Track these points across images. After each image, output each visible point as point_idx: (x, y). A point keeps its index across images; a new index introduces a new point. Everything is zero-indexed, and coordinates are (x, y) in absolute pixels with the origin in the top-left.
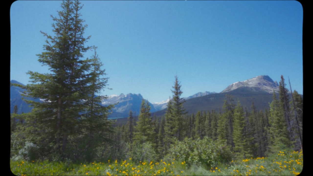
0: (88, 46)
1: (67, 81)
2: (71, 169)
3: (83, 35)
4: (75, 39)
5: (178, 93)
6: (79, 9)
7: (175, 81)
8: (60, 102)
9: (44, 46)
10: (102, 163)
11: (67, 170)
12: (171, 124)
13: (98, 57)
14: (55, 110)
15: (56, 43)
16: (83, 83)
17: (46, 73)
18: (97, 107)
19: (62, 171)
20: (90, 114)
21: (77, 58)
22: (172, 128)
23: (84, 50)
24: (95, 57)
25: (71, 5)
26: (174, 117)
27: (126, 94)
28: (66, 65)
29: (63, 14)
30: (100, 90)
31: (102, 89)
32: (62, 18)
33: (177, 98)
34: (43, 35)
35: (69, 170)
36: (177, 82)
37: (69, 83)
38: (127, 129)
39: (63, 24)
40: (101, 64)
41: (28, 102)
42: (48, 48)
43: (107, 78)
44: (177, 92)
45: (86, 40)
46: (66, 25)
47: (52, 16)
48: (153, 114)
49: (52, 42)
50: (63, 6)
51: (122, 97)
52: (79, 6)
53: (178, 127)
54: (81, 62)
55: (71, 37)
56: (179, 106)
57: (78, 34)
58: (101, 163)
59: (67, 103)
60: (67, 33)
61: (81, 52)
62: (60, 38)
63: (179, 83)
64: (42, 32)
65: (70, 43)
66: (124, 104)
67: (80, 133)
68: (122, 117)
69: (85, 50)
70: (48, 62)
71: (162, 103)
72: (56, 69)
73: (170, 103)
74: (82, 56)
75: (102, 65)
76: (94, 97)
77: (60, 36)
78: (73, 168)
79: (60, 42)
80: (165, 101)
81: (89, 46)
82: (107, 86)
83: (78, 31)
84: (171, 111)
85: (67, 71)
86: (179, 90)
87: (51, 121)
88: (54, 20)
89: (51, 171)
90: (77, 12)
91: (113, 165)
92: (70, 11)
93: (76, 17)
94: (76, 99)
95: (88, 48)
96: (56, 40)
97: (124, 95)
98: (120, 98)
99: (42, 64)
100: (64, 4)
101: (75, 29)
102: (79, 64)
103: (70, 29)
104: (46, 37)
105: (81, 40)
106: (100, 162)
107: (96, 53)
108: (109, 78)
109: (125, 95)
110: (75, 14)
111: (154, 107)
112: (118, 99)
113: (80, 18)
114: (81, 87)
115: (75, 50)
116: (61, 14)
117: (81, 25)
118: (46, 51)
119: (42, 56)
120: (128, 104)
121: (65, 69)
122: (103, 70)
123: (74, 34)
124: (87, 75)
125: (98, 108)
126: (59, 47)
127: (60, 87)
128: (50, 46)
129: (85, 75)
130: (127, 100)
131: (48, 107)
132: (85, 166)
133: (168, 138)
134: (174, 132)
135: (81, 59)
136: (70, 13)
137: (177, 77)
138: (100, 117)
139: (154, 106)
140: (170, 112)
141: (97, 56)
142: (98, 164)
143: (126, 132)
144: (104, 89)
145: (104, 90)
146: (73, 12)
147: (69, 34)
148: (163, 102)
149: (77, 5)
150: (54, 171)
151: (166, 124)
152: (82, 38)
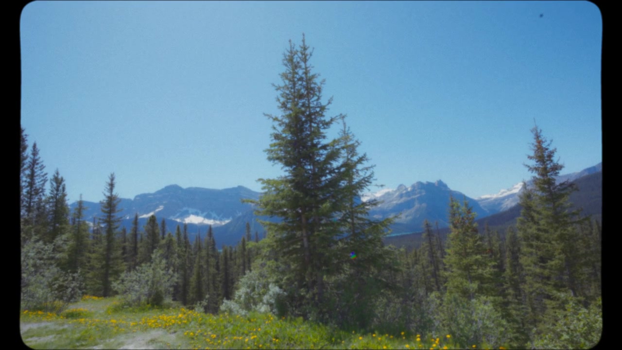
0: (331, 117)
1: (309, 184)
2: (339, 340)
3: (320, 101)
4: (310, 111)
5: (548, 169)
6: (307, 58)
7: (534, 141)
8: (304, 220)
9: (271, 135)
10: (389, 335)
11: (332, 341)
12: (539, 250)
13: (349, 132)
14: (298, 234)
15: (285, 125)
16: (333, 183)
17: (279, 176)
18: (362, 224)
19: (325, 341)
20: (352, 237)
21: (317, 142)
22: (543, 260)
23: (325, 126)
24: (344, 132)
25: (296, 56)
26: (546, 231)
27: (409, 186)
28: (304, 158)
29: (288, 76)
30: (362, 190)
31: (365, 188)
32: (287, 82)
33: (550, 182)
34: (267, 117)
35: (336, 340)
36: (540, 142)
37: (312, 186)
38: (425, 259)
39: (290, 92)
40: (356, 144)
41: (264, 224)
42: (277, 137)
43: (372, 167)
44: (545, 169)
45: (327, 107)
46: (294, 92)
47: (273, 85)
48: (481, 222)
49: (280, 125)
50: (286, 62)
51: (403, 192)
52: (308, 52)
53: (563, 256)
54: (324, 147)
55: (303, 109)
56: (557, 203)
57: (313, 102)
58: (387, 335)
59: (314, 220)
60: (297, 104)
61: (322, 131)
62: (289, 116)
63: (549, 145)
64: (266, 114)
65: (304, 119)
66: (408, 205)
67: (342, 271)
68: (409, 233)
69: (327, 124)
70: (279, 159)
71: (501, 195)
72: (291, 167)
73: (527, 196)
74: (324, 137)
75: (359, 144)
76: (354, 206)
77: (288, 112)
78: (341, 339)
79: (290, 122)
80: (509, 190)
81: (333, 117)
82: (374, 182)
83: (312, 96)
84: (532, 218)
85: (306, 167)
86: (552, 161)
87: (295, 251)
88: (277, 89)
89: (309, 338)
90: (306, 65)
91: (412, 343)
92: (295, 66)
93: (306, 73)
94: (327, 215)
95: (332, 120)
96: (284, 120)
97: (405, 187)
98: (397, 194)
99: (273, 164)
100: (287, 59)
101: (308, 93)
102: (321, 151)
103: (301, 96)
104: (271, 120)
105: (318, 109)
106: (385, 334)
107: (344, 124)
108: (375, 166)
109: (407, 187)
110: (303, 69)
111: (481, 205)
112: (395, 196)
113: (311, 74)
114: (332, 191)
115: (313, 129)
116: (284, 76)
117: (315, 84)
118: (275, 141)
119: (270, 151)
120: (417, 205)
121: (303, 164)
122: (363, 155)
123: (307, 102)
124: (338, 168)
125: (364, 224)
126: (290, 131)
127: (302, 196)
128: (278, 133)
129: (334, 169)
130: (414, 197)
131: (289, 230)
132: (361, 338)
133: (537, 285)
134: (551, 269)
135: (324, 142)
136: (296, 71)
137: (539, 131)
138: (370, 241)
139: (479, 203)
140: (530, 219)
141: (349, 130)
142: (384, 338)
143: (422, 264)
144: (369, 187)
145: (369, 190)
146: (300, 67)
147: (300, 104)
148: (504, 192)
149: (303, 52)
150: (315, 340)
151: (525, 249)
152: (319, 105)
